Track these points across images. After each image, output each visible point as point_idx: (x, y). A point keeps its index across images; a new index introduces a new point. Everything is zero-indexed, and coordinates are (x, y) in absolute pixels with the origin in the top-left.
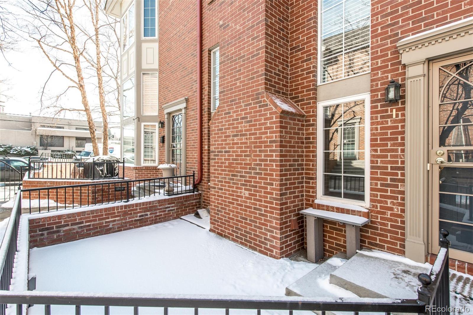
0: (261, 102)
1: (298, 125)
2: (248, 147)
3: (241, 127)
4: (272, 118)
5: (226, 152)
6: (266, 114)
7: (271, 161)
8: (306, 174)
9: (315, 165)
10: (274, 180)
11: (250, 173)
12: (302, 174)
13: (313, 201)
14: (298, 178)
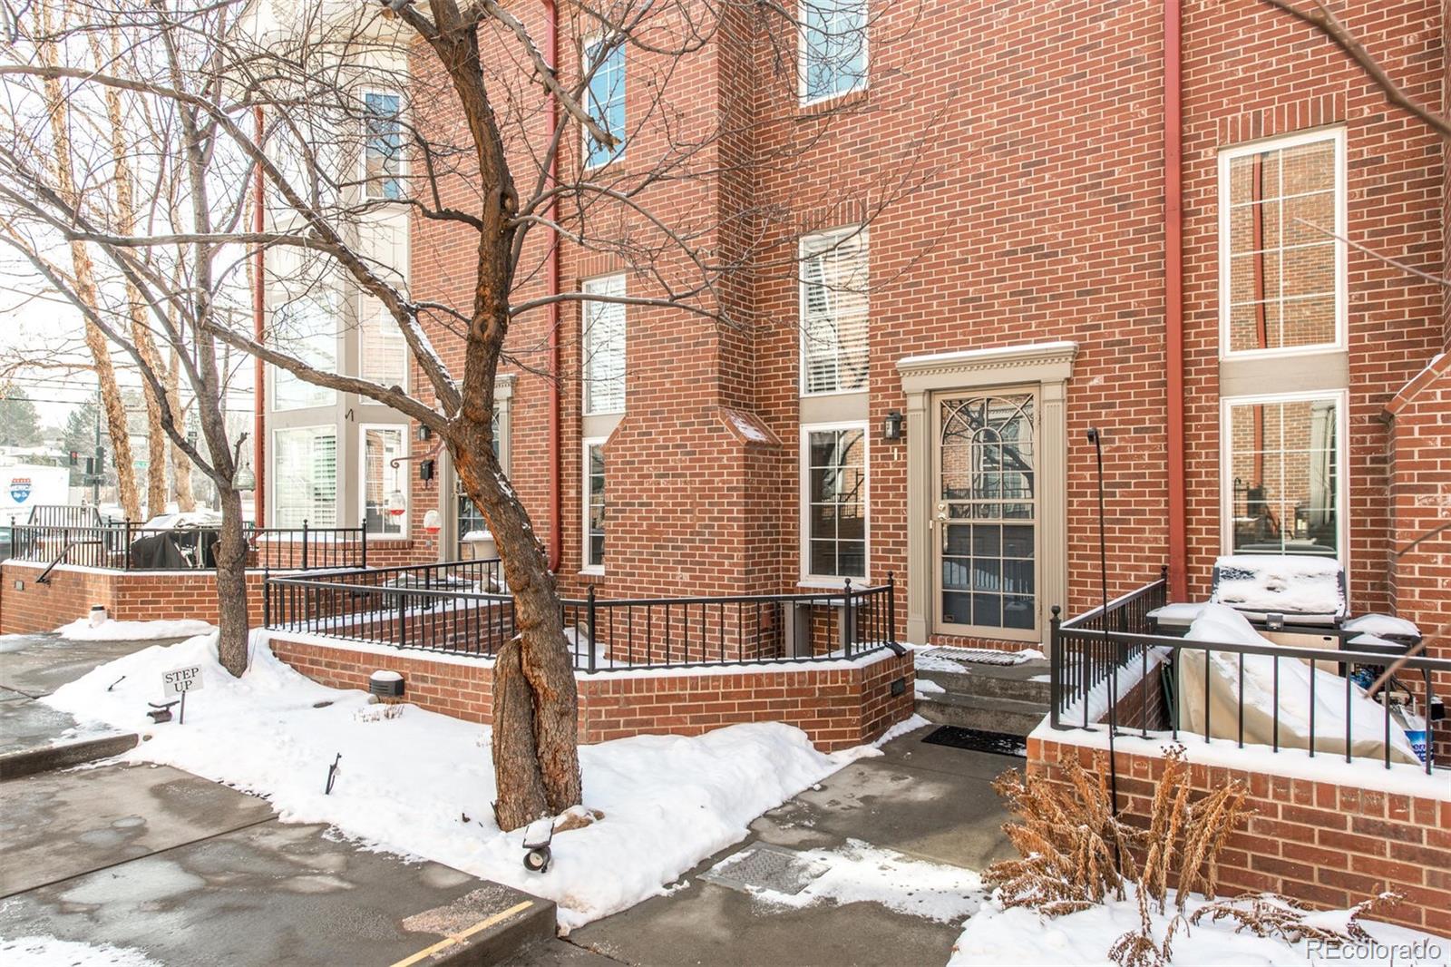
0: (711, 423)
1: (770, 461)
2: (688, 497)
3: (674, 461)
4: (731, 451)
5: (641, 504)
6: (721, 444)
7: (729, 519)
8: (784, 540)
9: (797, 527)
10: (735, 550)
11: (693, 541)
12: (777, 541)
13: (794, 584)
14: (771, 548)
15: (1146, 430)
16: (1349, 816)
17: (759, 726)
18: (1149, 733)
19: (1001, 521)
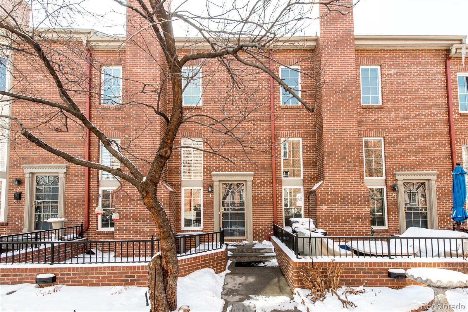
1: (174, 196)
5: (130, 209)
8: (177, 218)
9: (181, 214)
13: (180, 230)
14: (174, 220)
15: (268, 192)
16: (355, 268)
17: (202, 270)
18: (305, 257)
19: (237, 212)
